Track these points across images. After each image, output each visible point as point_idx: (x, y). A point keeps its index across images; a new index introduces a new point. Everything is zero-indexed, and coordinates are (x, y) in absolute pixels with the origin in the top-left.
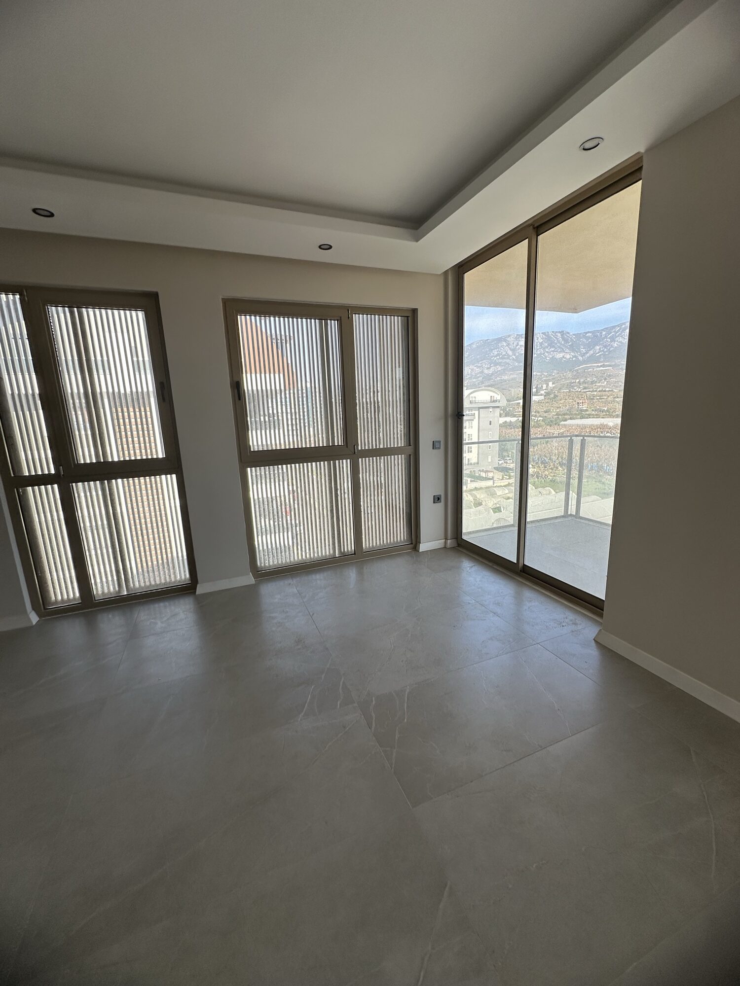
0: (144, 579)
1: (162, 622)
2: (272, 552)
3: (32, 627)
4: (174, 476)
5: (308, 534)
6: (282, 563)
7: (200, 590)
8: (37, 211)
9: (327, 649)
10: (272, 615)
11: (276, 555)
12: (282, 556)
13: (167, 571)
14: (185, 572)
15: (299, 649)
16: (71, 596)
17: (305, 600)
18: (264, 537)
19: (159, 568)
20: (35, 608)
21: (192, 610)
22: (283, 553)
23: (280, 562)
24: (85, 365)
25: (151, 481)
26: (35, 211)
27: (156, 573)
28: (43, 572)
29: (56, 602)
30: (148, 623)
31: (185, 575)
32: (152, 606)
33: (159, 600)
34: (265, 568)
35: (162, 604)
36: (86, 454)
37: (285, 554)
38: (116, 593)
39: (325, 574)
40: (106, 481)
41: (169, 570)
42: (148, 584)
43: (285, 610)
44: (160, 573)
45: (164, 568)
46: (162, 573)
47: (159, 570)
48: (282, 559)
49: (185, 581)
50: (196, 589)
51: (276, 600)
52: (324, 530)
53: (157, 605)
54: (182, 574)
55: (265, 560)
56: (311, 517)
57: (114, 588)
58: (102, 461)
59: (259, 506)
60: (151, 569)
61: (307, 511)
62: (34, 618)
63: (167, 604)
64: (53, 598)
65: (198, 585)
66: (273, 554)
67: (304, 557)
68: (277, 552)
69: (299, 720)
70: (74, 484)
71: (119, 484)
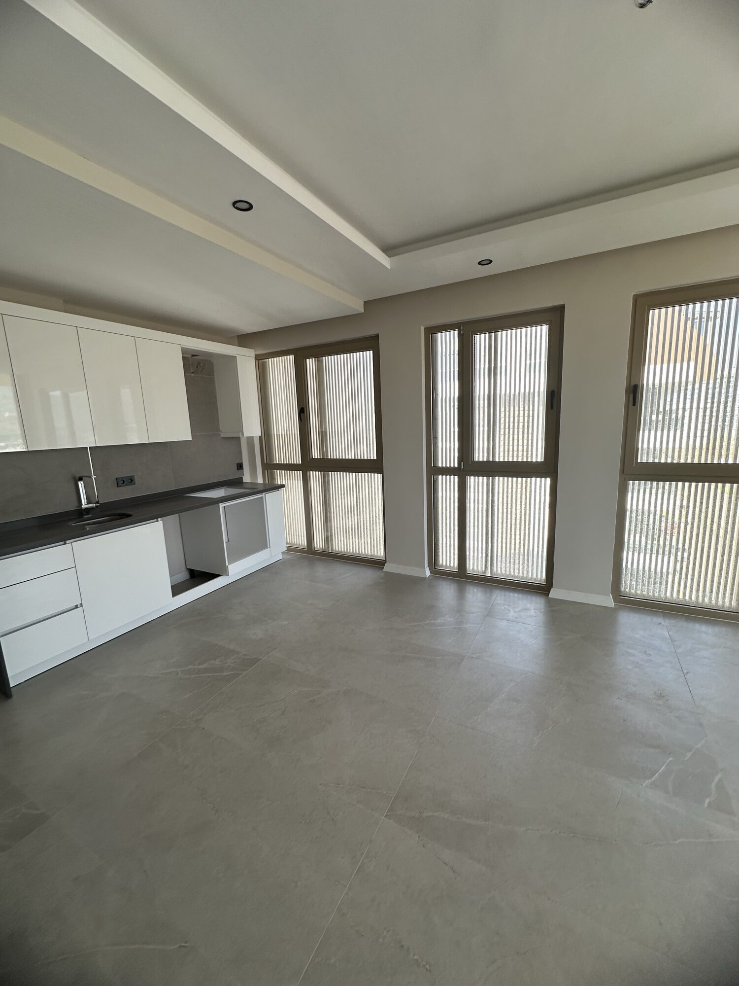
0: (506, 568)
1: (514, 612)
2: (643, 580)
3: (426, 578)
4: (548, 480)
5: (700, 572)
6: (654, 596)
7: (554, 594)
8: (481, 263)
9: (701, 725)
10: (630, 651)
11: (646, 584)
12: (654, 587)
13: (526, 567)
14: (542, 572)
15: (659, 705)
16: (452, 565)
17: (679, 650)
18: (636, 554)
19: (519, 561)
20: (429, 565)
21: (543, 610)
22: (657, 585)
23: (651, 594)
24: (493, 371)
25: (526, 482)
26: (480, 263)
27: (517, 566)
28: (438, 540)
29: (442, 566)
30: (503, 608)
31: (542, 575)
32: (507, 593)
33: (515, 591)
34: (629, 595)
35: (516, 595)
36: (480, 454)
37: (660, 587)
38: (483, 573)
39: (717, 629)
40: (491, 478)
41: (528, 566)
42: (508, 573)
43: (647, 652)
44: (519, 567)
45: (524, 563)
46: (521, 567)
47: (519, 564)
48: (654, 590)
49: (540, 581)
50: (549, 592)
51: (638, 636)
52: (727, 573)
53: (511, 594)
54: (538, 574)
55: (631, 586)
56: (709, 552)
57: (482, 568)
58: (491, 460)
59: (636, 525)
60: (513, 561)
61: (703, 542)
62: (428, 573)
63: (520, 596)
64: (441, 562)
65: (552, 589)
66: (643, 582)
67: (687, 598)
68: (649, 582)
69: (644, 785)
70: (468, 477)
71: (499, 481)
